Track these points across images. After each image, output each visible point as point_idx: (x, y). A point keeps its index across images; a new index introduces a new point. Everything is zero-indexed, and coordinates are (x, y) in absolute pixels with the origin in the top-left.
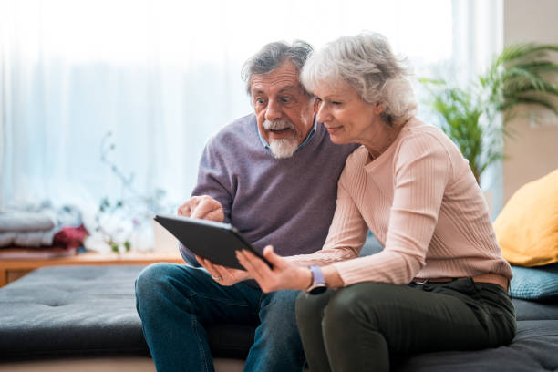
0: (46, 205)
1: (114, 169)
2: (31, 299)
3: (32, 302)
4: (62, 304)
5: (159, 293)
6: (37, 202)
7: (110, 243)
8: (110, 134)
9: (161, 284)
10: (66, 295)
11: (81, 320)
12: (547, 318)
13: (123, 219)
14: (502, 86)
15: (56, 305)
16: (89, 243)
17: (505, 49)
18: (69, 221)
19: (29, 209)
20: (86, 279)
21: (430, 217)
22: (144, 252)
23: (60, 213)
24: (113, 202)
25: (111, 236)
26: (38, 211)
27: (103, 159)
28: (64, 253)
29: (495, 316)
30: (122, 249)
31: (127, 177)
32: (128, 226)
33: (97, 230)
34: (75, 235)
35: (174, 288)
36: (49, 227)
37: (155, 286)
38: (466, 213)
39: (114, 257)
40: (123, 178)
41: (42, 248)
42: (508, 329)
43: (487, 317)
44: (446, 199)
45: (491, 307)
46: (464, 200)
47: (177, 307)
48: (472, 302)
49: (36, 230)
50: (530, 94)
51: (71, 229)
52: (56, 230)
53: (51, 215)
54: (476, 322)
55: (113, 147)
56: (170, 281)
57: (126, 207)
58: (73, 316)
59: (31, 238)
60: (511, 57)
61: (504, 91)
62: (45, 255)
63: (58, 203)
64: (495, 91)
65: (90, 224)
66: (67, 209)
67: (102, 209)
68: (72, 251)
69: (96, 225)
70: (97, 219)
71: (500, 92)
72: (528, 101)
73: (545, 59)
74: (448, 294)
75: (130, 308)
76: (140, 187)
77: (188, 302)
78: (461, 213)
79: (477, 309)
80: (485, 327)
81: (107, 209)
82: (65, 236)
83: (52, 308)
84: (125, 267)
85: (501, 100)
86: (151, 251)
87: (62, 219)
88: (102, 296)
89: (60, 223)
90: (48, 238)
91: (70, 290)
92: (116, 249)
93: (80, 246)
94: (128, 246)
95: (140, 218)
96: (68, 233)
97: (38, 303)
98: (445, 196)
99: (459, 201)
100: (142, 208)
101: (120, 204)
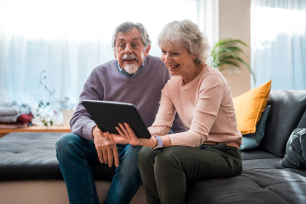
0: (14, 104)
1: (46, 88)
2: (5, 149)
3: (5, 151)
4: (20, 152)
5: (68, 149)
6: (10, 102)
7: (44, 121)
8: (44, 72)
9: (70, 144)
10: (22, 147)
11: (29, 162)
12: (248, 159)
13: (49, 110)
14: (218, 56)
15: (17, 153)
16: (34, 121)
17: (220, 40)
18: (24, 111)
19: (6, 105)
20: (32, 139)
21: (214, 116)
22: (59, 126)
23: (20, 107)
24: (45, 103)
25: (44, 118)
26: (10, 106)
27: (41, 83)
28: (22, 126)
29: (235, 162)
30: (49, 124)
31: (52, 92)
32: (52, 114)
33: (37, 115)
34: (27, 118)
35: (76, 147)
36: (16, 114)
37: (67, 146)
38: (228, 113)
39: (45, 128)
40: (50, 92)
41: (12, 123)
42: (240, 168)
43: (232, 163)
44: (221, 106)
45: (233, 158)
46: (228, 107)
47: (77, 157)
48: (225, 155)
49: (9, 115)
50: (229, 60)
51: (25, 115)
52: (18, 115)
53: (16, 108)
54: (227, 165)
55: (45, 78)
56: (74, 143)
57: (51, 105)
58: (25, 159)
59: (7, 119)
60: (222, 44)
61: (219, 58)
62: (13, 127)
63: (20, 103)
64: (215, 58)
65: (34, 113)
66: (24, 106)
67: (40, 106)
68: (26, 125)
69: (37, 113)
70: (37, 111)
71: (217, 58)
72: (228, 63)
73: (235, 46)
74: (213, 151)
75: (53, 155)
76: (57, 96)
77: (82, 153)
78: (226, 113)
79: (227, 158)
80: (231, 167)
81: (42, 106)
82: (23, 118)
83: (14, 154)
84: (50, 133)
85: (218, 62)
86: (62, 125)
87: (21, 110)
88: (40, 148)
89: (20, 112)
90: (15, 119)
91: (24, 145)
92: (46, 125)
93: (30, 123)
94: (51, 123)
95: (57, 111)
96: (24, 117)
97: (8, 151)
98: (221, 104)
99: (226, 107)
100: (59, 106)
101: (48, 104)
